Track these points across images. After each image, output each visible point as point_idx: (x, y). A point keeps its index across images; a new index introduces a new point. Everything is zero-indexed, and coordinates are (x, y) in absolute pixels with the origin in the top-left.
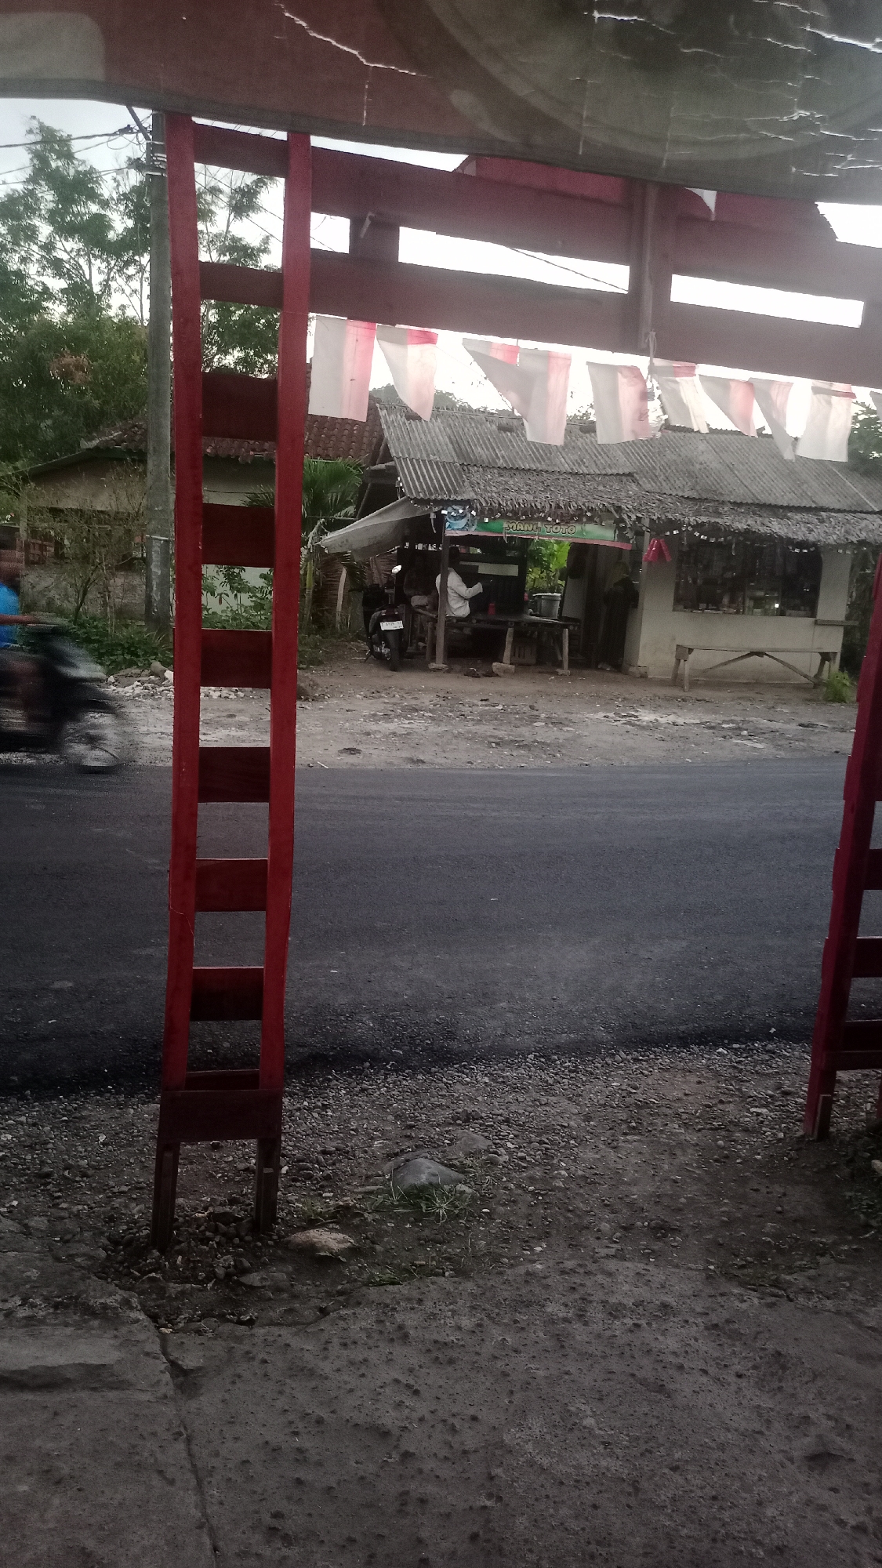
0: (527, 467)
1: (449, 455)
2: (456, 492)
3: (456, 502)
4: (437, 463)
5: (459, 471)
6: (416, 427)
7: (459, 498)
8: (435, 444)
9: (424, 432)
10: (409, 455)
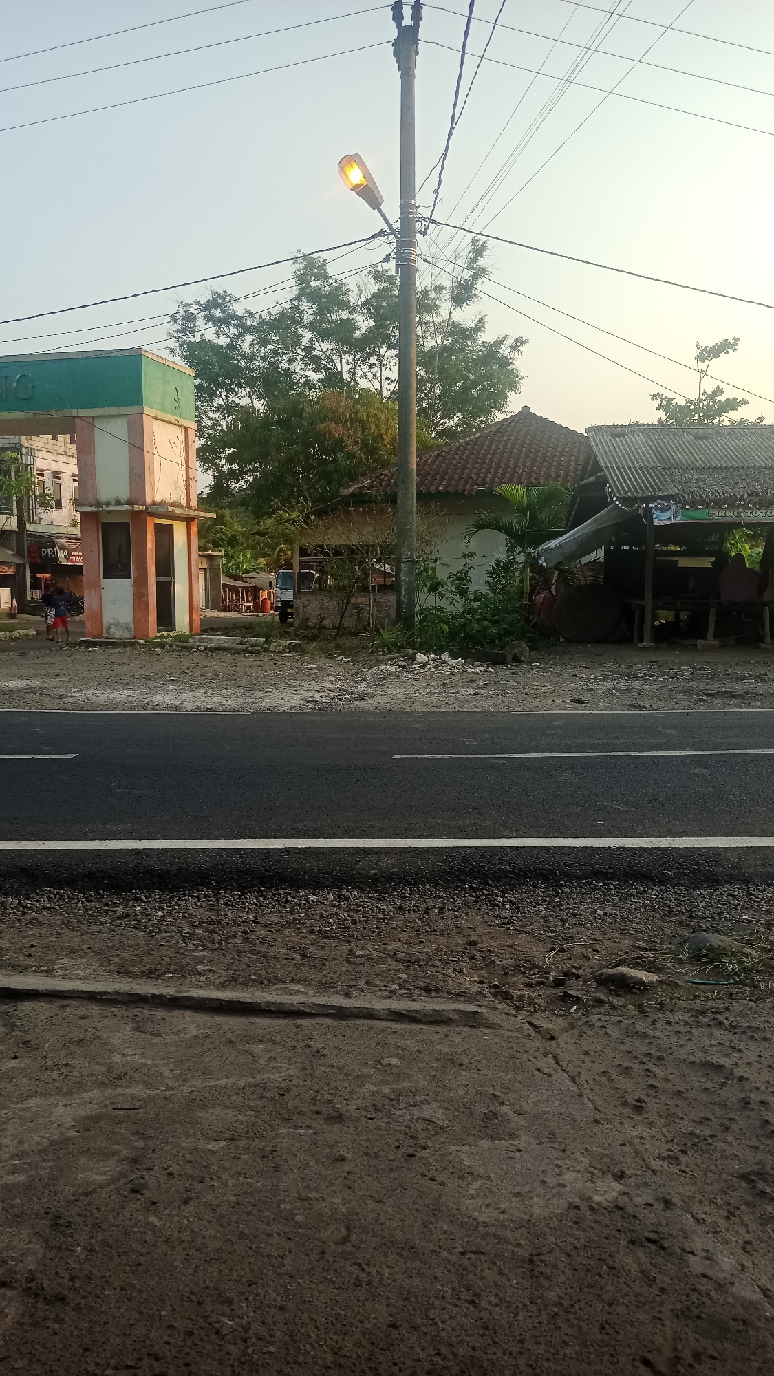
0: (724, 465)
1: (651, 462)
2: (660, 490)
3: (661, 497)
4: (641, 468)
5: (661, 473)
7: (664, 493)
10: (616, 463)
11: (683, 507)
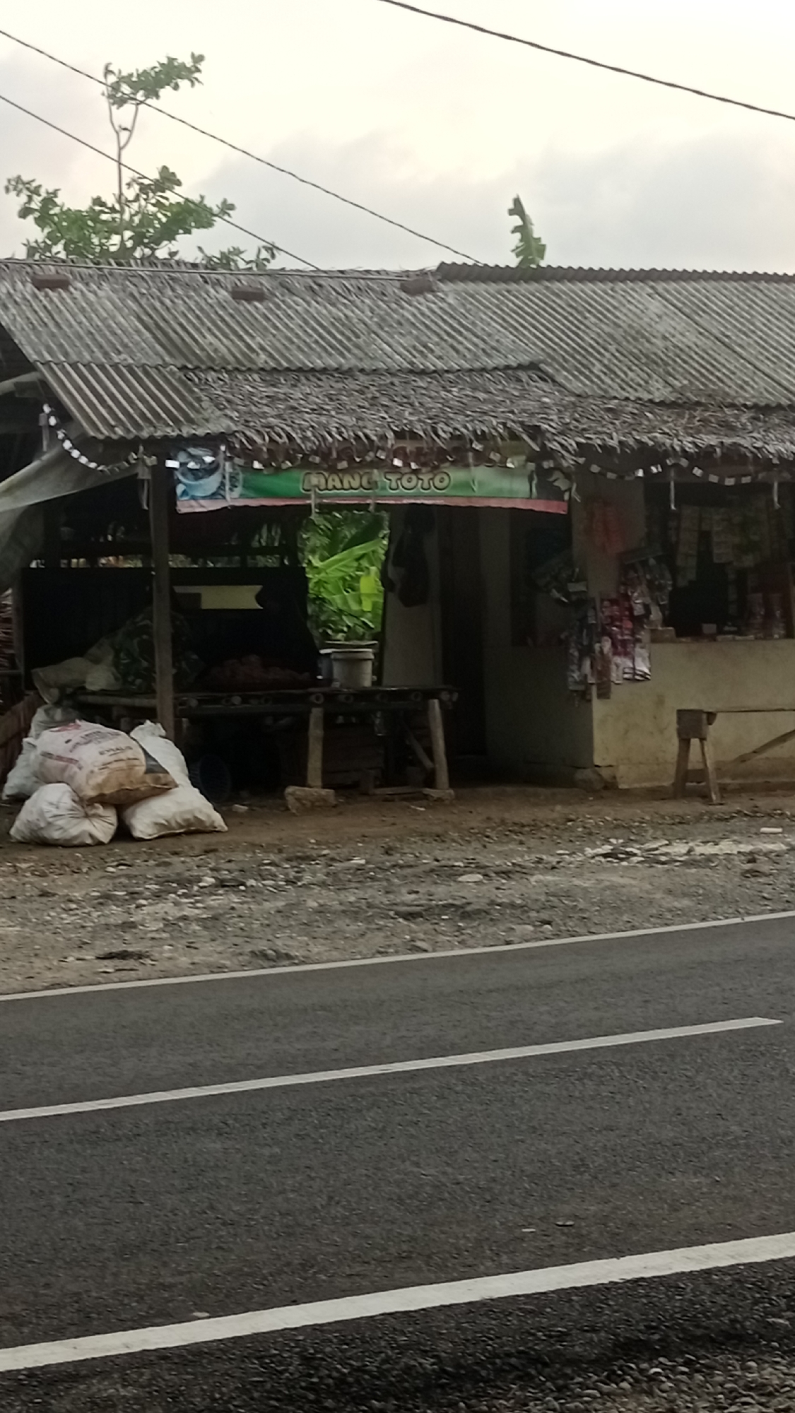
0: (319, 364)
1: (148, 351)
2: (191, 421)
3: (195, 441)
4: (129, 368)
5: (180, 380)
6: (62, 300)
7: (200, 432)
8: (114, 334)
9: (83, 310)
10: (66, 354)
11: (248, 468)
